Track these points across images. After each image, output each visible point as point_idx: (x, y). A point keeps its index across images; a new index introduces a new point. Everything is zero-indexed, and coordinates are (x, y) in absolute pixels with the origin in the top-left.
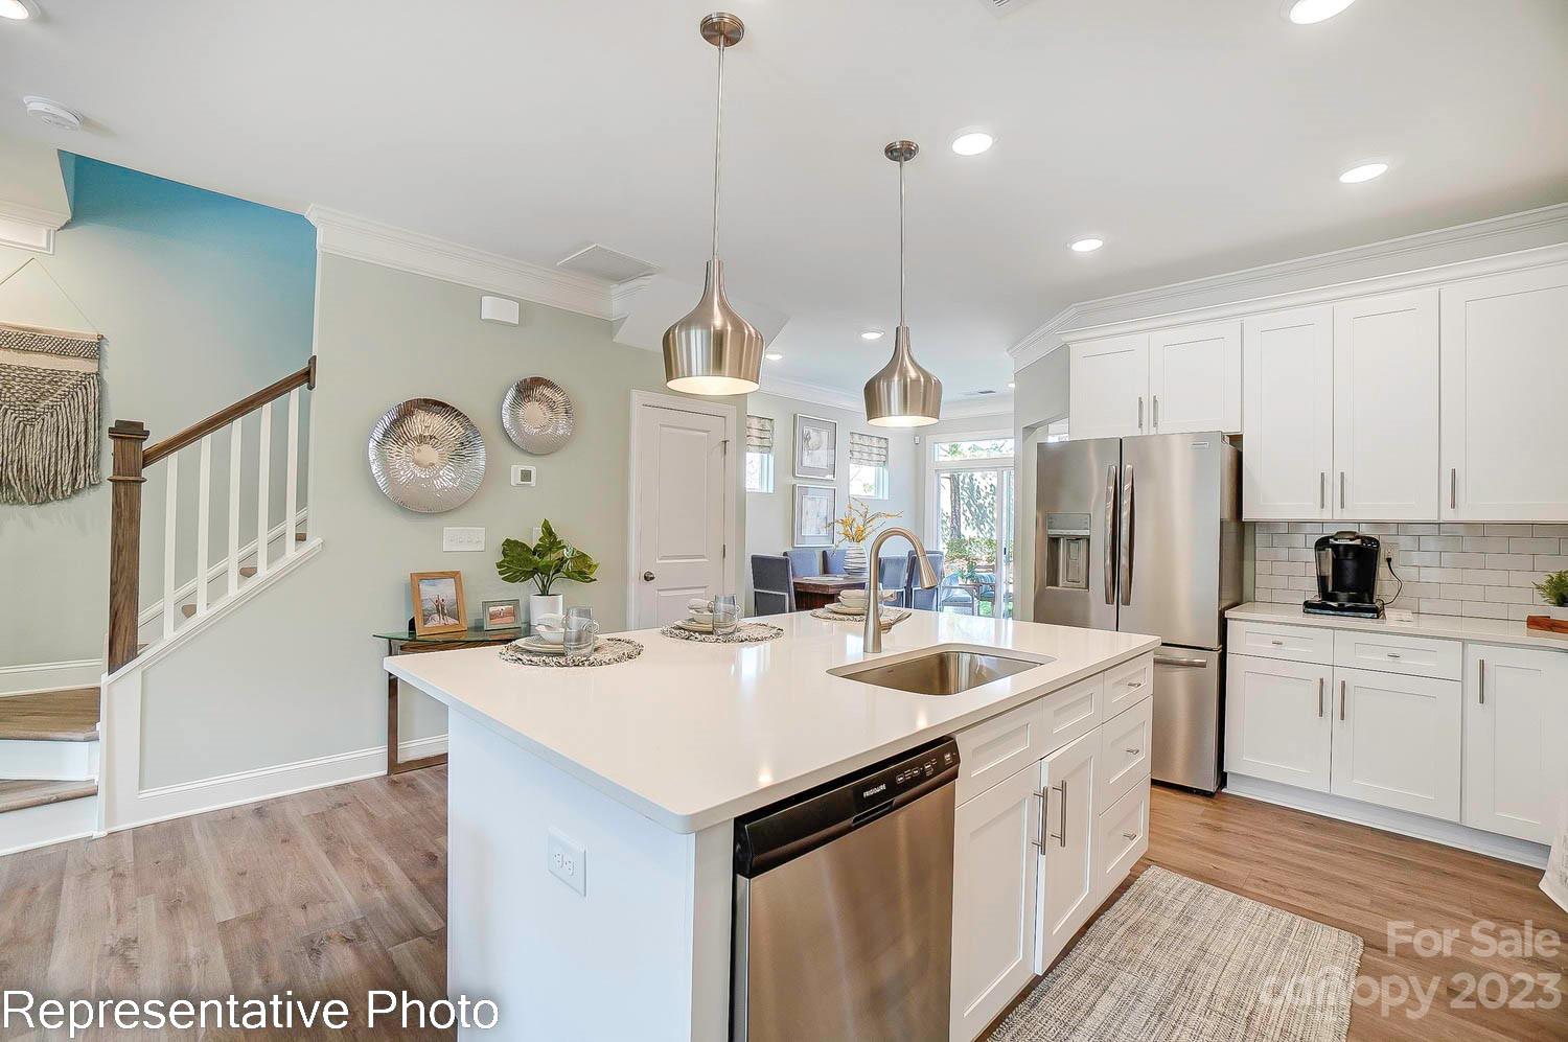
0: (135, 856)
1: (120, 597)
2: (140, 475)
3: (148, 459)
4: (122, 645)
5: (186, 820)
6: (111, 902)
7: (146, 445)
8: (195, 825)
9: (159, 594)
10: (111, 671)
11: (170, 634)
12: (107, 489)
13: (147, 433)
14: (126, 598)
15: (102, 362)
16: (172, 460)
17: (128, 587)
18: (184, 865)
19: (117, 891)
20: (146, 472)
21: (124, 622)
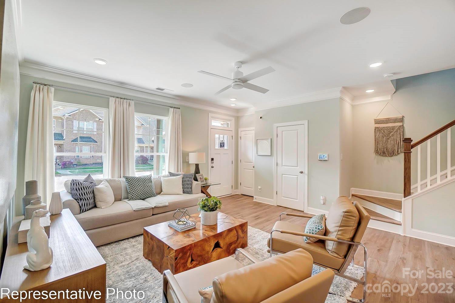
0: (409, 243)
1: (406, 180)
2: (410, 151)
3: (413, 147)
4: (407, 192)
5: (424, 241)
6: (402, 249)
7: (412, 143)
8: (426, 243)
9: (416, 182)
10: (404, 197)
11: (419, 191)
12: (403, 155)
13: (412, 140)
14: (408, 180)
15: (404, 122)
16: (419, 147)
17: (408, 178)
18: (421, 250)
19: (404, 248)
20: (412, 150)
21: (407, 186)
